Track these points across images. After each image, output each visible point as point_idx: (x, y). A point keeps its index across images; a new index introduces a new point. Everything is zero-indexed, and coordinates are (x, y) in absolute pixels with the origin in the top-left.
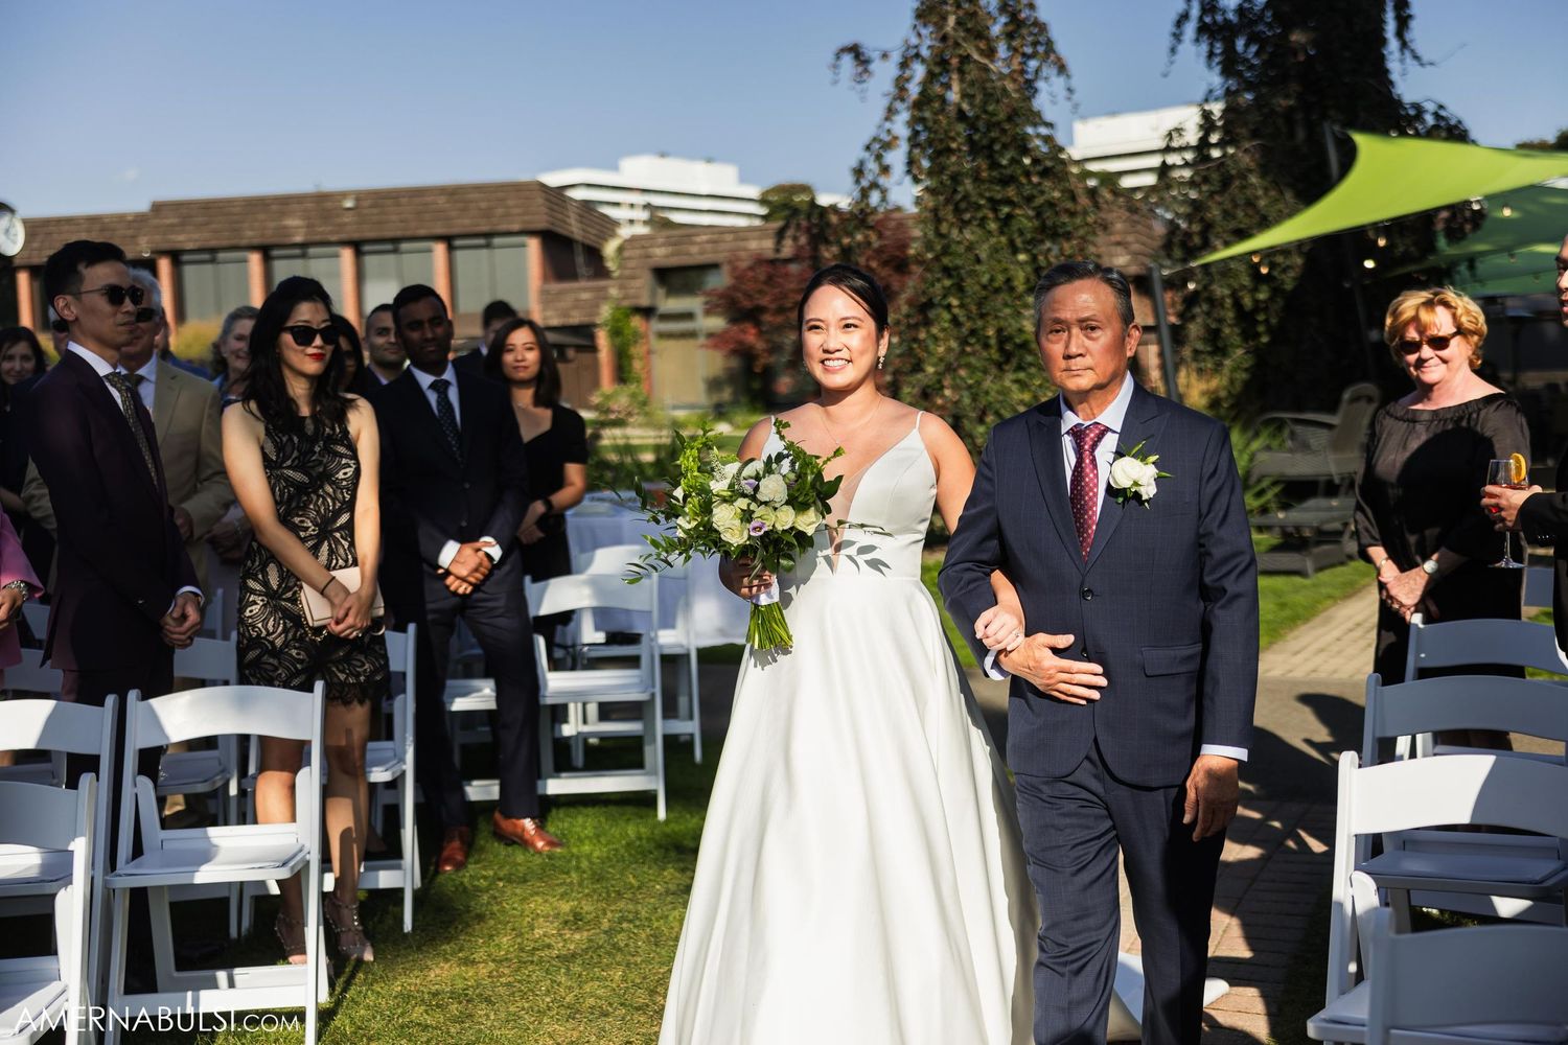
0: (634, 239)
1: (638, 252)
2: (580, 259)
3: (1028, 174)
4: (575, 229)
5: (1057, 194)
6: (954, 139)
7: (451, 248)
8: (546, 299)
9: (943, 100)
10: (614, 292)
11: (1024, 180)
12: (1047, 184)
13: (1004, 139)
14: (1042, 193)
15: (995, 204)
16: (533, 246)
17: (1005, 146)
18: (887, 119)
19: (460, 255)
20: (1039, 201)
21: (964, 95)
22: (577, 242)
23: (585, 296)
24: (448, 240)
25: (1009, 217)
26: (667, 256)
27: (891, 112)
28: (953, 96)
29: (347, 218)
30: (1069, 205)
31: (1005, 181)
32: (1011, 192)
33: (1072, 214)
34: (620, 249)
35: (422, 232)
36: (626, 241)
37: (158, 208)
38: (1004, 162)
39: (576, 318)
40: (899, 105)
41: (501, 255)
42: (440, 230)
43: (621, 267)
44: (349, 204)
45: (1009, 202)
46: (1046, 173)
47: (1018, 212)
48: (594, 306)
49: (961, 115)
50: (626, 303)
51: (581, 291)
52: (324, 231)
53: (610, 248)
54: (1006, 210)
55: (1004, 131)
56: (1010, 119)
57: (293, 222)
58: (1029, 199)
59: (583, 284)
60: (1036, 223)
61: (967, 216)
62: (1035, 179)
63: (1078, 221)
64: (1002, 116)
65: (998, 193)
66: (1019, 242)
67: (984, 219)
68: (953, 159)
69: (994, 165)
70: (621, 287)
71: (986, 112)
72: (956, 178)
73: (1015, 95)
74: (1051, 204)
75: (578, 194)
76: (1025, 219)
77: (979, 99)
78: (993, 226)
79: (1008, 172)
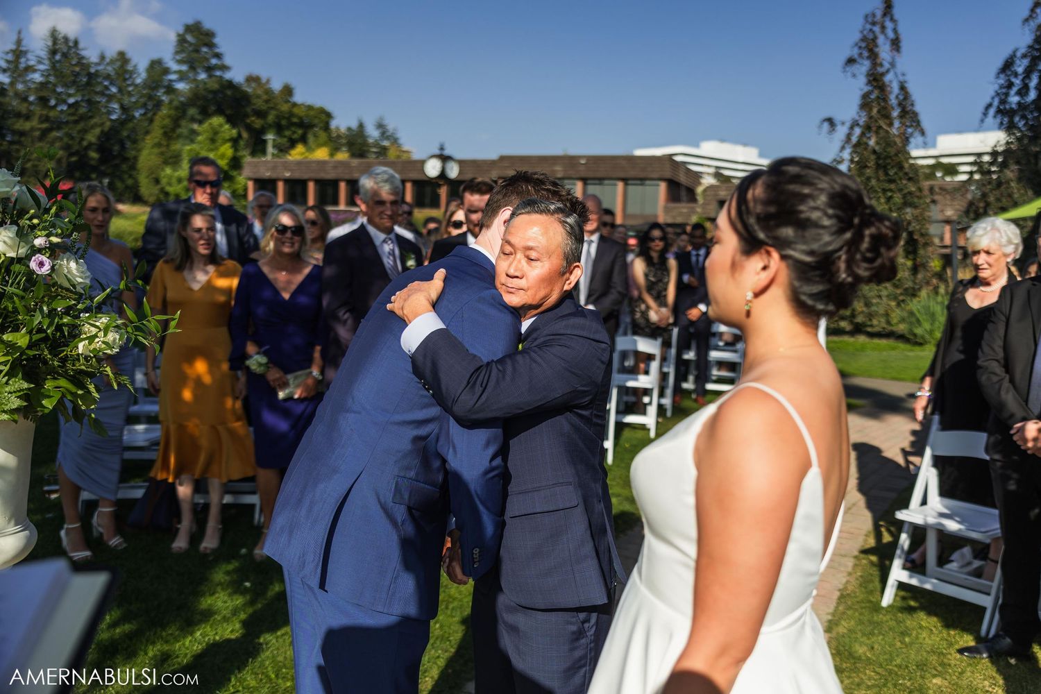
0: (711, 187)
1: (712, 193)
2: (683, 193)
3: (901, 179)
4: (682, 179)
5: (913, 189)
6: (869, 162)
7: (626, 184)
8: (667, 210)
9: (866, 144)
10: (699, 210)
11: (899, 182)
12: (910, 184)
13: (892, 164)
14: (907, 188)
15: (884, 191)
16: (663, 187)
17: (892, 167)
18: (841, 151)
19: (630, 188)
20: (906, 191)
21: (877, 143)
22: (682, 185)
23: (685, 210)
24: (625, 180)
25: (891, 197)
26: (725, 196)
27: (843, 148)
28: (872, 142)
29: (582, 168)
30: (918, 194)
31: (891, 181)
32: (893, 186)
33: (919, 198)
34: (705, 191)
35: (614, 176)
36: (707, 187)
37: (502, 158)
38: (891, 174)
39: (679, 220)
40: (846, 145)
41: (648, 189)
42: (622, 175)
43: (705, 199)
44: (583, 162)
45: (891, 190)
46: (910, 179)
47: (895, 195)
48: (689, 215)
49: (874, 152)
50: (704, 216)
51: (683, 208)
52: (571, 173)
53: (700, 190)
54: (889, 194)
55: (893, 160)
56: (896, 155)
57: (558, 168)
58: (900, 190)
59: (683, 205)
60: (902, 201)
61: (872, 196)
62: (904, 182)
63: (922, 201)
64: (892, 153)
65: (887, 186)
66: (893, 208)
67: (879, 197)
68: (868, 171)
69: (887, 174)
70: (703, 208)
71: (886, 152)
72: (869, 179)
73: (900, 145)
74: (910, 193)
75: (679, 159)
76: (898, 198)
77: (884, 145)
78: (883, 200)
79: (893, 178)
